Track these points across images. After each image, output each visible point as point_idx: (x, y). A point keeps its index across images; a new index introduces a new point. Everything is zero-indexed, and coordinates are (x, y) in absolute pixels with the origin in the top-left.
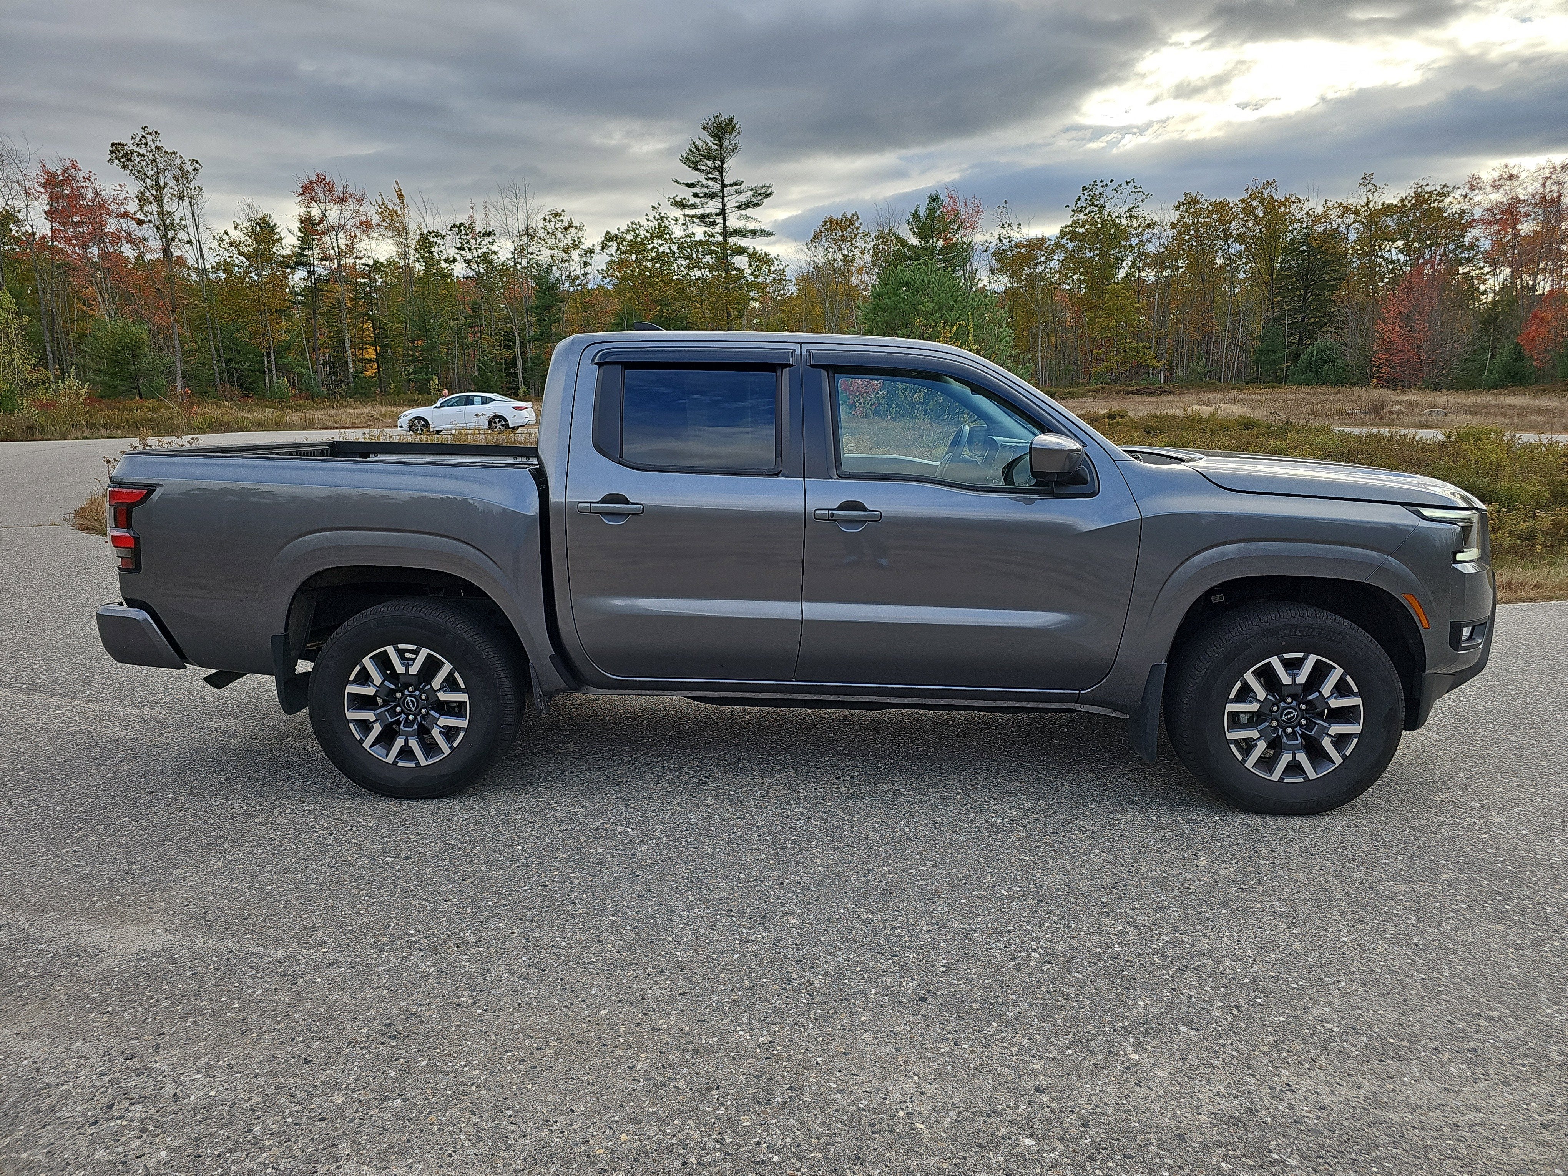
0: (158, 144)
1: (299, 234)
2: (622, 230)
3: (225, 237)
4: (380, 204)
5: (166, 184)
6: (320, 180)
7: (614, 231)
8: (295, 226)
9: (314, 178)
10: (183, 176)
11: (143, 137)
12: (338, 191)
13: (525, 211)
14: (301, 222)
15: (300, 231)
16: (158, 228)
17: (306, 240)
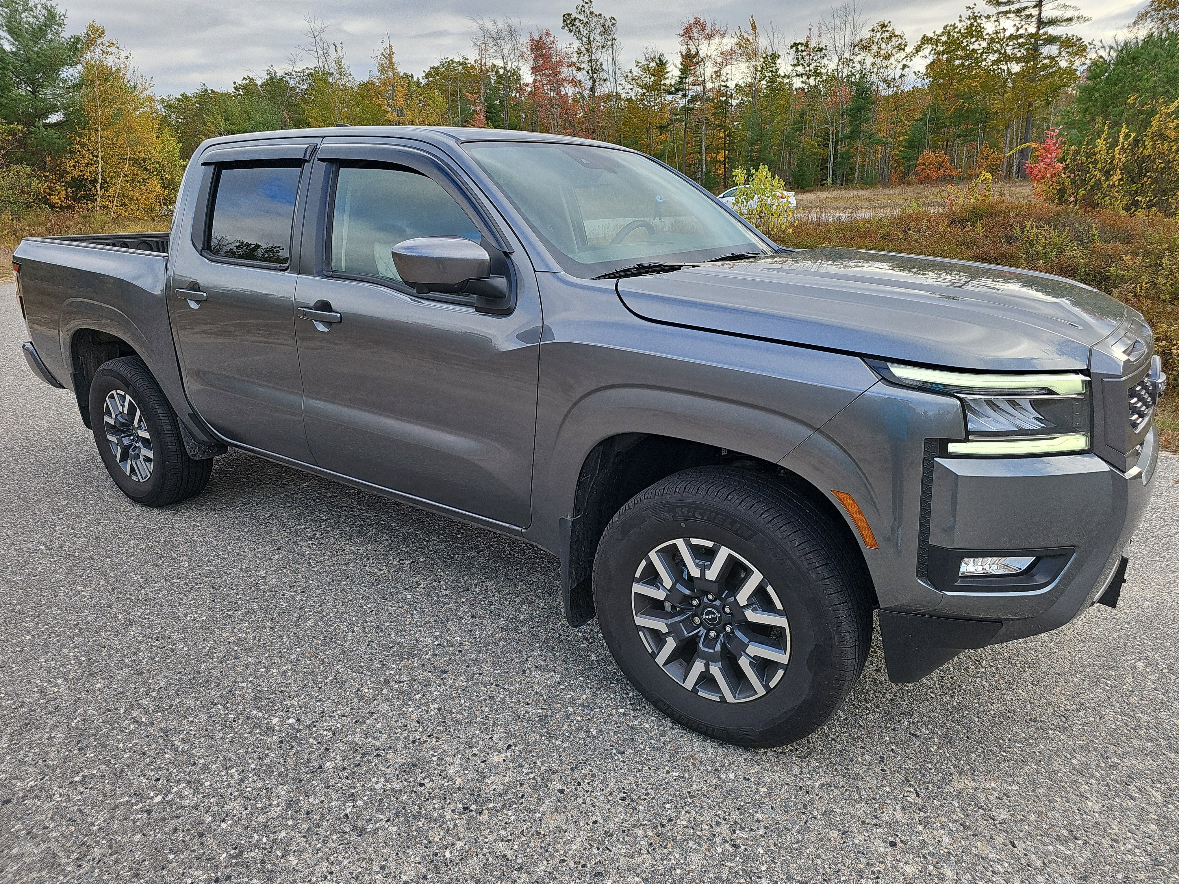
0: (591, 10)
1: (681, 67)
2: (938, 33)
3: (630, 75)
4: (739, 35)
5: (594, 39)
6: (697, 22)
7: (930, 35)
8: (678, 61)
9: (692, 21)
10: (606, 31)
11: (583, 6)
12: (708, 31)
13: (852, 27)
14: (683, 57)
15: (682, 64)
16: (588, 72)
17: (685, 72)
